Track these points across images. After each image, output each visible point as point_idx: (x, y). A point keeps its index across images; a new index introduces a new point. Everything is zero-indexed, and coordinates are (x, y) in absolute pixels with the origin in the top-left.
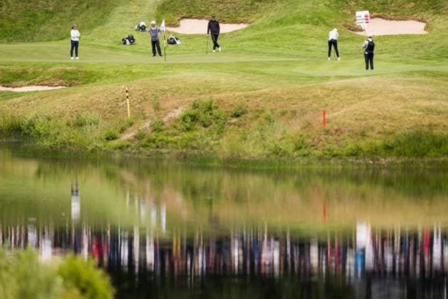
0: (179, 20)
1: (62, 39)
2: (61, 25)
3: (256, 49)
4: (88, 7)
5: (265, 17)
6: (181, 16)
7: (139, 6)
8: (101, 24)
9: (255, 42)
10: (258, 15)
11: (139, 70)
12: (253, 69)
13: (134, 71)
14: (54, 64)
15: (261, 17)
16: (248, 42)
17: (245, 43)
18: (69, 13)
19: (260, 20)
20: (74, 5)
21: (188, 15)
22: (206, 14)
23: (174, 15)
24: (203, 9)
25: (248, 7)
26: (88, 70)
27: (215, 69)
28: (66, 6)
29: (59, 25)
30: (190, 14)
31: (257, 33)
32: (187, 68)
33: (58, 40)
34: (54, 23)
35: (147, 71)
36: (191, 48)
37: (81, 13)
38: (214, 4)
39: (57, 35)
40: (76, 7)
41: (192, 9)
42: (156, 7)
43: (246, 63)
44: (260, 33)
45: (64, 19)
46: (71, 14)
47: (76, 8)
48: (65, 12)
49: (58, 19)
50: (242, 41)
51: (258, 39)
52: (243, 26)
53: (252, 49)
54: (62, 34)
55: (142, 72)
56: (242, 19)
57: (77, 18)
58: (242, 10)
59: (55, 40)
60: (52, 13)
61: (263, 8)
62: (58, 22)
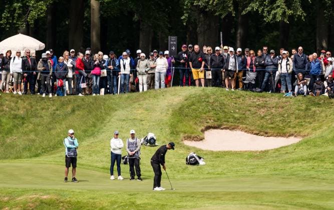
0: (203, 131)
1: (37, 156)
2: (36, 135)
3: (312, 173)
4: (73, 111)
5: (325, 128)
6: (206, 125)
7: (147, 110)
8: (93, 135)
9: (311, 163)
10: (316, 124)
11: (146, 201)
12: (309, 201)
13: (138, 202)
14: (25, 191)
15: (320, 127)
16: (300, 164)
17: (295, 165)
18: (47, 120)
19: (318, 132)
20: (54, 108)
21: (216, 124)
22: (242, 123)
23: (196, 124)
24: (236, 115)
25: (302, 113)
26: (74, 200)
27: (253, 202)
28: (43, 109)
29: (32, 136)
30: (219, 123)
31: (314, 151)
32: (214, 199)
33: (31, 157)
34: (26, 134)
35: (157, 202)
36: (220, 170)
37: (63, 119)
38: (253, 109)
39: (29, 150)
40: (57, 110)
41: (222, 115)
42: (170, 112)
43: (298, 194)
44: (319, 150)
45: (40, 128)
46: (49, 120)
47: (58, 112)
48: (41, 117)
49: (31, 126)
50: (293, 161)
51: (314, 159)
52: (293, 140)
53: (306, 173)
54: (37, 149)
55: (151, 204)
56: (293, 131)
57: (57, 125)
58: (292, 118)
59: (27, 157)
60: (23, 118)
61: (323, 115)
62: (31, 131)
